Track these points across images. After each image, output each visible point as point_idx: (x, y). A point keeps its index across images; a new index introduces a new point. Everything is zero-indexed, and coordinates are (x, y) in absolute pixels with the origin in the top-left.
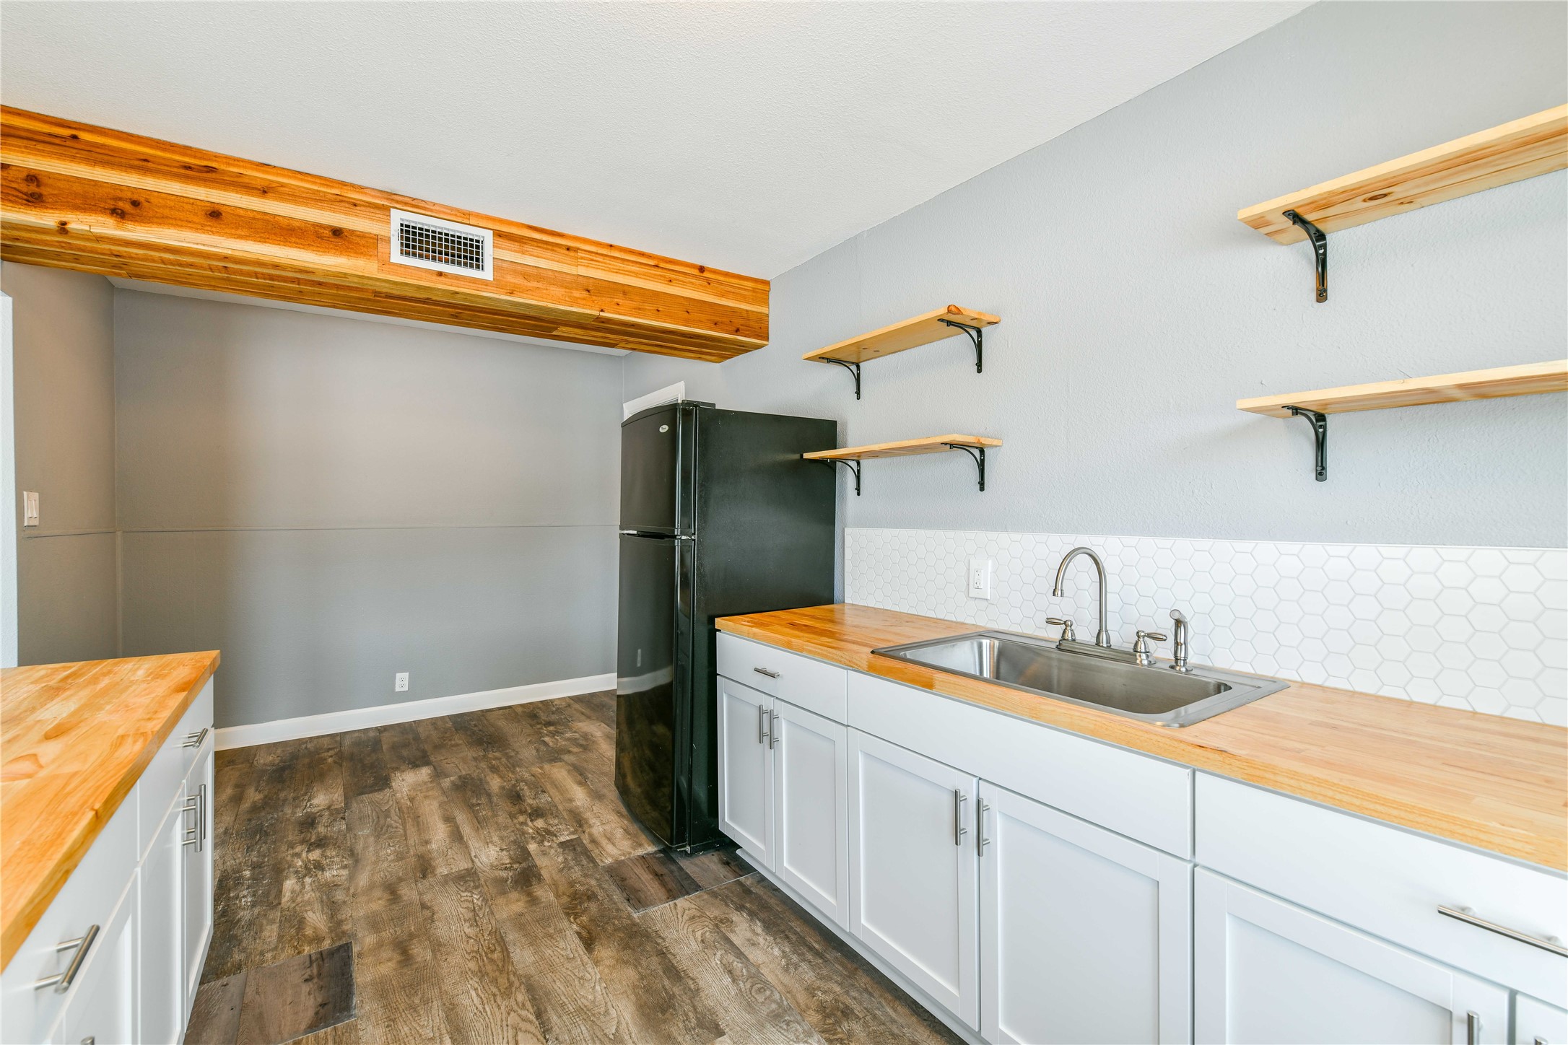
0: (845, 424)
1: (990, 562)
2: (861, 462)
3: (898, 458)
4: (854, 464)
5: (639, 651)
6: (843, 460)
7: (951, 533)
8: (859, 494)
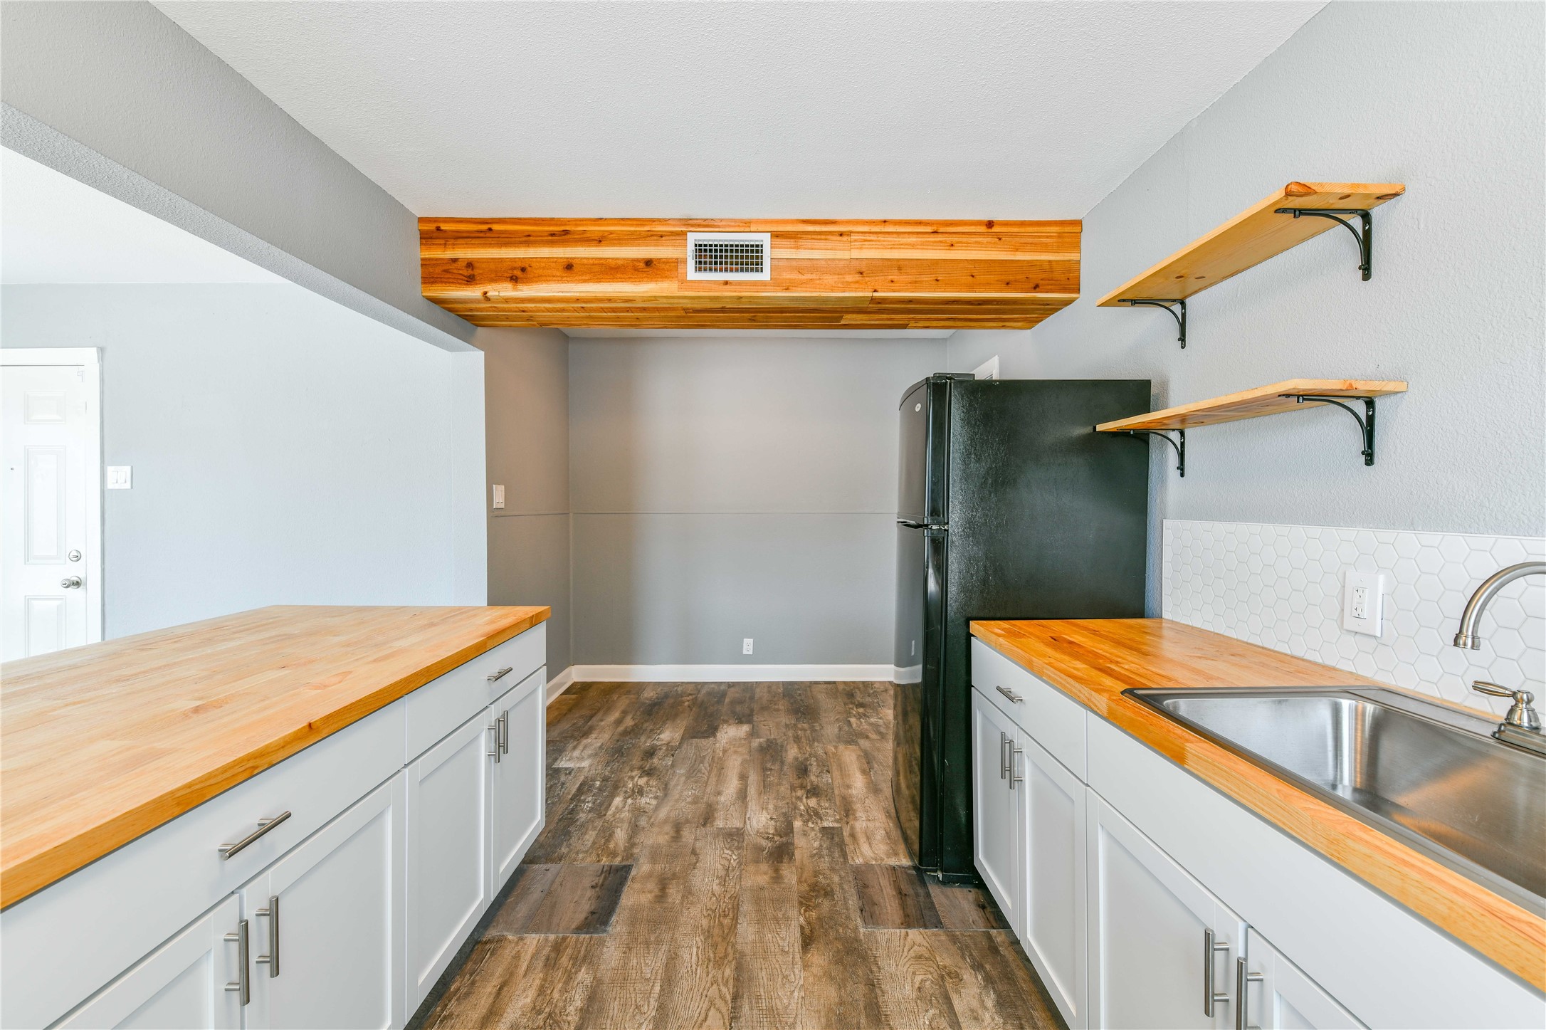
0: (1165, 385)
1: (1381, 578)
2: (1187, 432)
3: (1237, 423)
4: (1175, 436)
5: (913, 642)
6: (1161, 429)
7: (1316, 531)
8: (1182, 475)
